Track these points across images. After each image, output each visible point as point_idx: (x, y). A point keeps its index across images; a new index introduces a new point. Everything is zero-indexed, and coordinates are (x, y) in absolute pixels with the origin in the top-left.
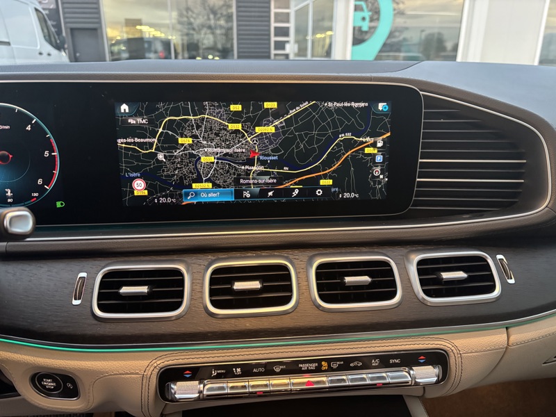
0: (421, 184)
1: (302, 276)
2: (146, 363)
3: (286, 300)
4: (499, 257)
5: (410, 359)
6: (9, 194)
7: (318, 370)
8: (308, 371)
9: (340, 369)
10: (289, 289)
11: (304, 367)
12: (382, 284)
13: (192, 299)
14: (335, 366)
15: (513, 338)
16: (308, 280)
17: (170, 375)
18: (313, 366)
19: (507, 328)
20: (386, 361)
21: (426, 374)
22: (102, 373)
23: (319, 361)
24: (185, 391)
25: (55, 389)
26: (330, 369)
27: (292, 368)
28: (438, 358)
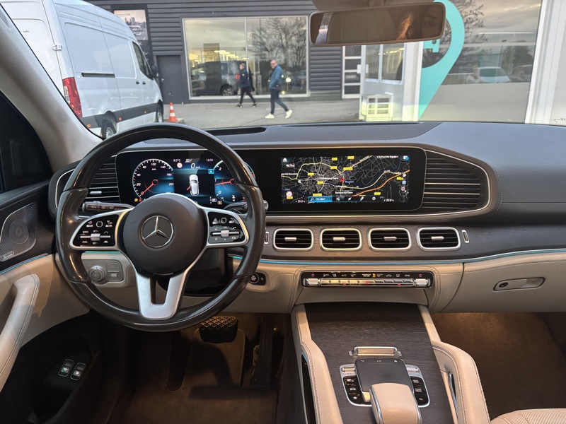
0: (426, 195)
1: (365, 236)
2: (296, 269)
3: (357, 246)
4: (463, 231)
5: (415, 275)
6: (234, 197)
7: (371, 277)
8: (366, 277)
9: (381, 277)
10: (359, 241)
11: (365, 275)
12: (402, 240)
13: (314, 243)
14: (379, 276)
15: (466, 268)
16: (367, 238)
17: (305, 275)
18: (369, 275)
19: (463, 263)
20: (402, 275)
21: (422, 282)
22: (277, 272)
23: (371, 273)
24: (313, 281)
25: (256, 281)
26: (377, 277)
27: (359, 275)
28: (428, 275)
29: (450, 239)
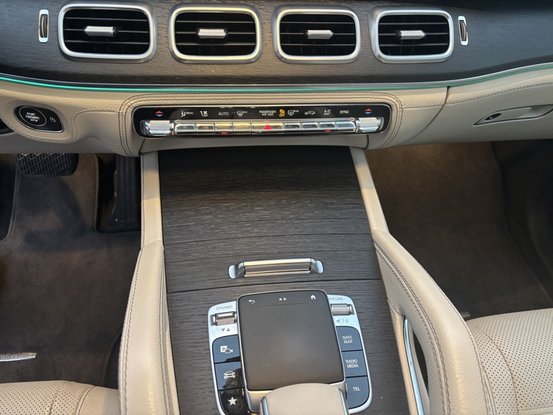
1: (267, 27)
2: (120, 102)
3: (250, 50)
4: (461, 18)
5: (358, 111)
7: (276, 117)
8: (267, 117)
9: (296, 116)
10: (253, 39)
11: (264, 113)
13: (158, 43)
14: (291, 113)
15: (450, 97)
16: (272, 32)
17: (143, 115)
18: (272, 113)
19: (448, 87)
20: (336, 111)
21: (370, 124)
22: (81, 108)
23: (278, 109)
24: (157, 127)
25: (40, 122)
26: (287, 117)
27: (253, 113)
28: (382, 111)
29: (436, 37)
